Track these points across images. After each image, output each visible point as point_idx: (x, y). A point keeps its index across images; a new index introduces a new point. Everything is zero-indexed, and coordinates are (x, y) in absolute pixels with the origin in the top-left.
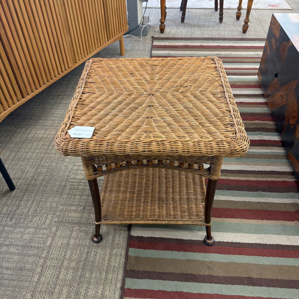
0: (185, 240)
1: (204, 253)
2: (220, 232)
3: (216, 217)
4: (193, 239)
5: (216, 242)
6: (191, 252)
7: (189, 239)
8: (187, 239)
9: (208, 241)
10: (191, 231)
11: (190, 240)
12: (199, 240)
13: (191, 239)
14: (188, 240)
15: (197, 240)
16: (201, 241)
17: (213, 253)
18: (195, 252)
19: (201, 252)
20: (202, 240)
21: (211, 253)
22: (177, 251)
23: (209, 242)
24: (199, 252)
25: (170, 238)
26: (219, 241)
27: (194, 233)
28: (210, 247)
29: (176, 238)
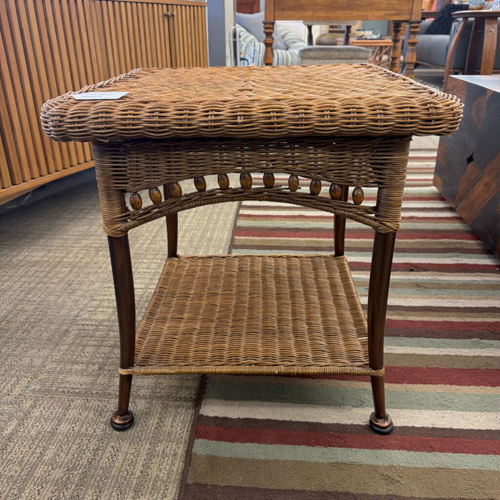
2: (403, 408)
4: (344, 423)
5: (395, 427)
8: (331, 422)
9: (378, 423)
11: (337, 424)
13: (339, 422)
14: (333, 424)
16: (362, 425)
17: (392, 449)
18: (350, 447)
19: (364, 448)
20: (364, 424)
22: (309, 446)
27: (345, 411)
28: (384, 437)
29: (304, 420)
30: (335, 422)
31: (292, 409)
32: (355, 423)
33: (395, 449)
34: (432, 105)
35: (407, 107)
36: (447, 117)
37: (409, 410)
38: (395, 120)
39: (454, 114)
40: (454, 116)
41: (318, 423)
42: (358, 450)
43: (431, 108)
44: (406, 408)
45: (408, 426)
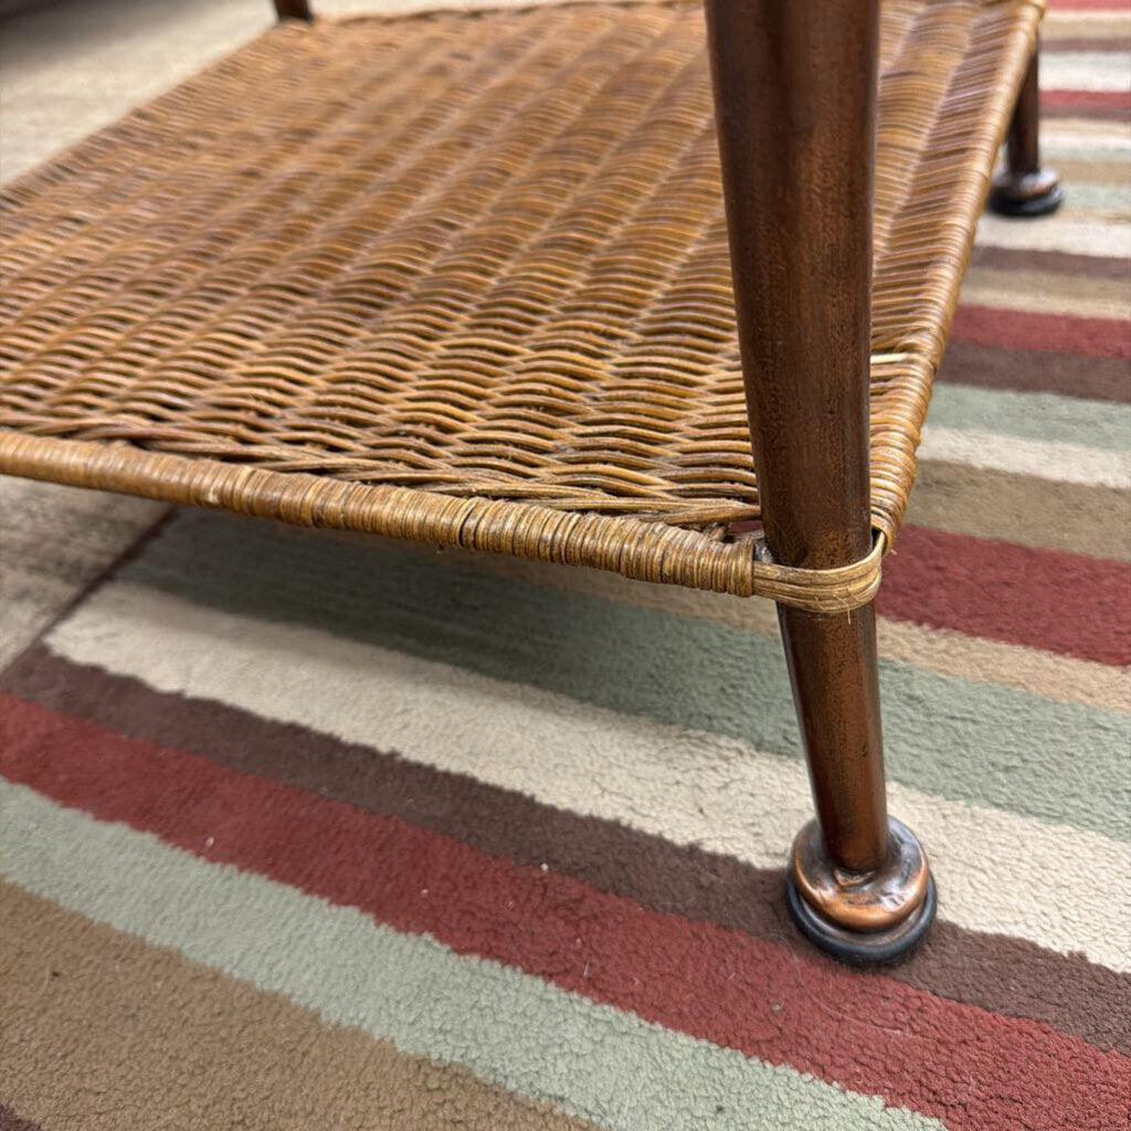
0: (551, 812)
1: (725, 1042)
2: (1061, 818)
3: (1060, 648)
4: (651, 828)
5: (953, 929)
6: (549, 976)
7: (608, 815)
8: (584, 808)
9: (825, 893)
10: (675, 730)
11: (614, 827)
12: (729, 860)
13: (626, 818)
14: (593, 822)
15: (693, 851)
16: (748, 868)
17: (850, 1083)
18: (599, 989)
19: (677, 1022)
20: (761, 862)
21: (824, 1074)
22: (381, 917)
23: (843, 909)
24: (655, 1011)
25: (393, 755)
26: (1017, 931)
27: (701, 761)
28: (840, 982)
29: (455, 767)
30: (608, 809)
31: (439, 698)
32: (714, 845)
33: (862, 1090)
37: (1103, 840)
41: (516, 798)
42: (632, 1020)
44: (1086, 822)
45: (1043, 942)
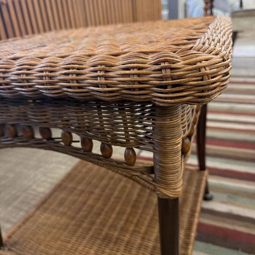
34: (166, 64)
35: (133, 68)
36: (190, 81)
38: (119, 84)
39: (203, 76)
40: (202, 80)
43: (165, 68)
